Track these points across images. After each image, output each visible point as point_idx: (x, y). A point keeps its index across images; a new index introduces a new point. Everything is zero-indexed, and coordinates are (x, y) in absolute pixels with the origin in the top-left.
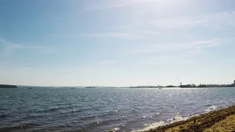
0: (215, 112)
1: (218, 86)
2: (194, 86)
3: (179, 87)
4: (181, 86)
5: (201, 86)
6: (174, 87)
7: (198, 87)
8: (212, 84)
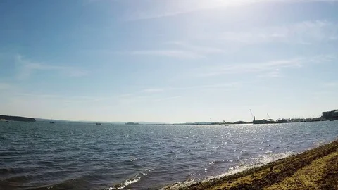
0: (298, 156)
1: (302, 121)
2: (271, 122)
3: (251, 123)
4: (255, 122)
5: (280, 121)
6: (245, 123)
7: (277, 122)
8: (294, 118)
